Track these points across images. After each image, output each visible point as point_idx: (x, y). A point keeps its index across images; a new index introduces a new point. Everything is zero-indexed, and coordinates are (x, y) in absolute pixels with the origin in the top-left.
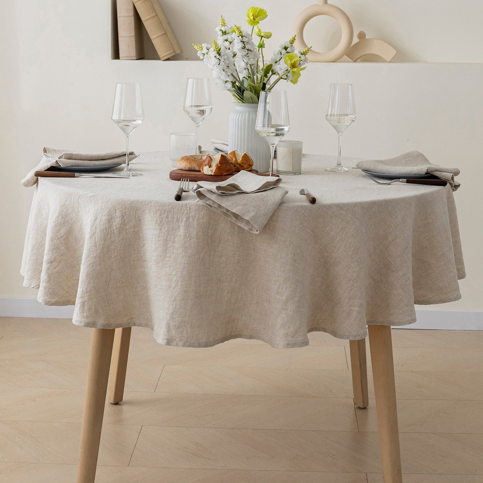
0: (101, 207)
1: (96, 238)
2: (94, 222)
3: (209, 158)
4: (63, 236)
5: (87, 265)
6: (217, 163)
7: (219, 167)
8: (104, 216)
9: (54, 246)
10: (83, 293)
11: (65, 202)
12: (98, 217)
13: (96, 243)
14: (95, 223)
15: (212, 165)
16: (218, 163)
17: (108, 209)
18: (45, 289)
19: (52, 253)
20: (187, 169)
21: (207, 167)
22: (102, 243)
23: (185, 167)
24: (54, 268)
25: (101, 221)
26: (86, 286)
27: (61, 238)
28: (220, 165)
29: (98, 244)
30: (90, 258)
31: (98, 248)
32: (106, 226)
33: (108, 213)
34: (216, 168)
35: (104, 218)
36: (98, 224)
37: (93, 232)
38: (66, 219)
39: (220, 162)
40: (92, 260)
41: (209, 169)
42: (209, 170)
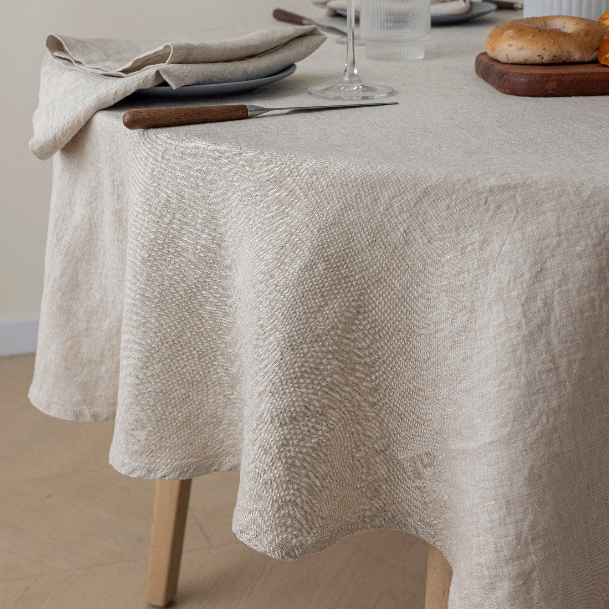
0: (558, 225)
1: (555, 341)
2: (534, 284)
4: (334, 327)
5: (525, 444)
8: (580, 256)
9: (303, 365)
10: (518, 543)
11: (342, 215)
12: (548, 264)
13: (553, 360)
14: (537, 286)
17: (595, 233)
18: (279, 509)
19: (297, 389)
20: (546, 59)
22: (580, 355)
23: (539, 56)
24: (304, 436)
25: (565, 279)
26: (530, 517)
27: (326, 334)
29: (563, 363)
30: (534, 416)
31: (563, 375)
32: (593, 294)
33: (595, 246)
35: (579, 266)
36: (557, 291)
37: (535, 322)
38: (344, 271)
40: (545, 421)
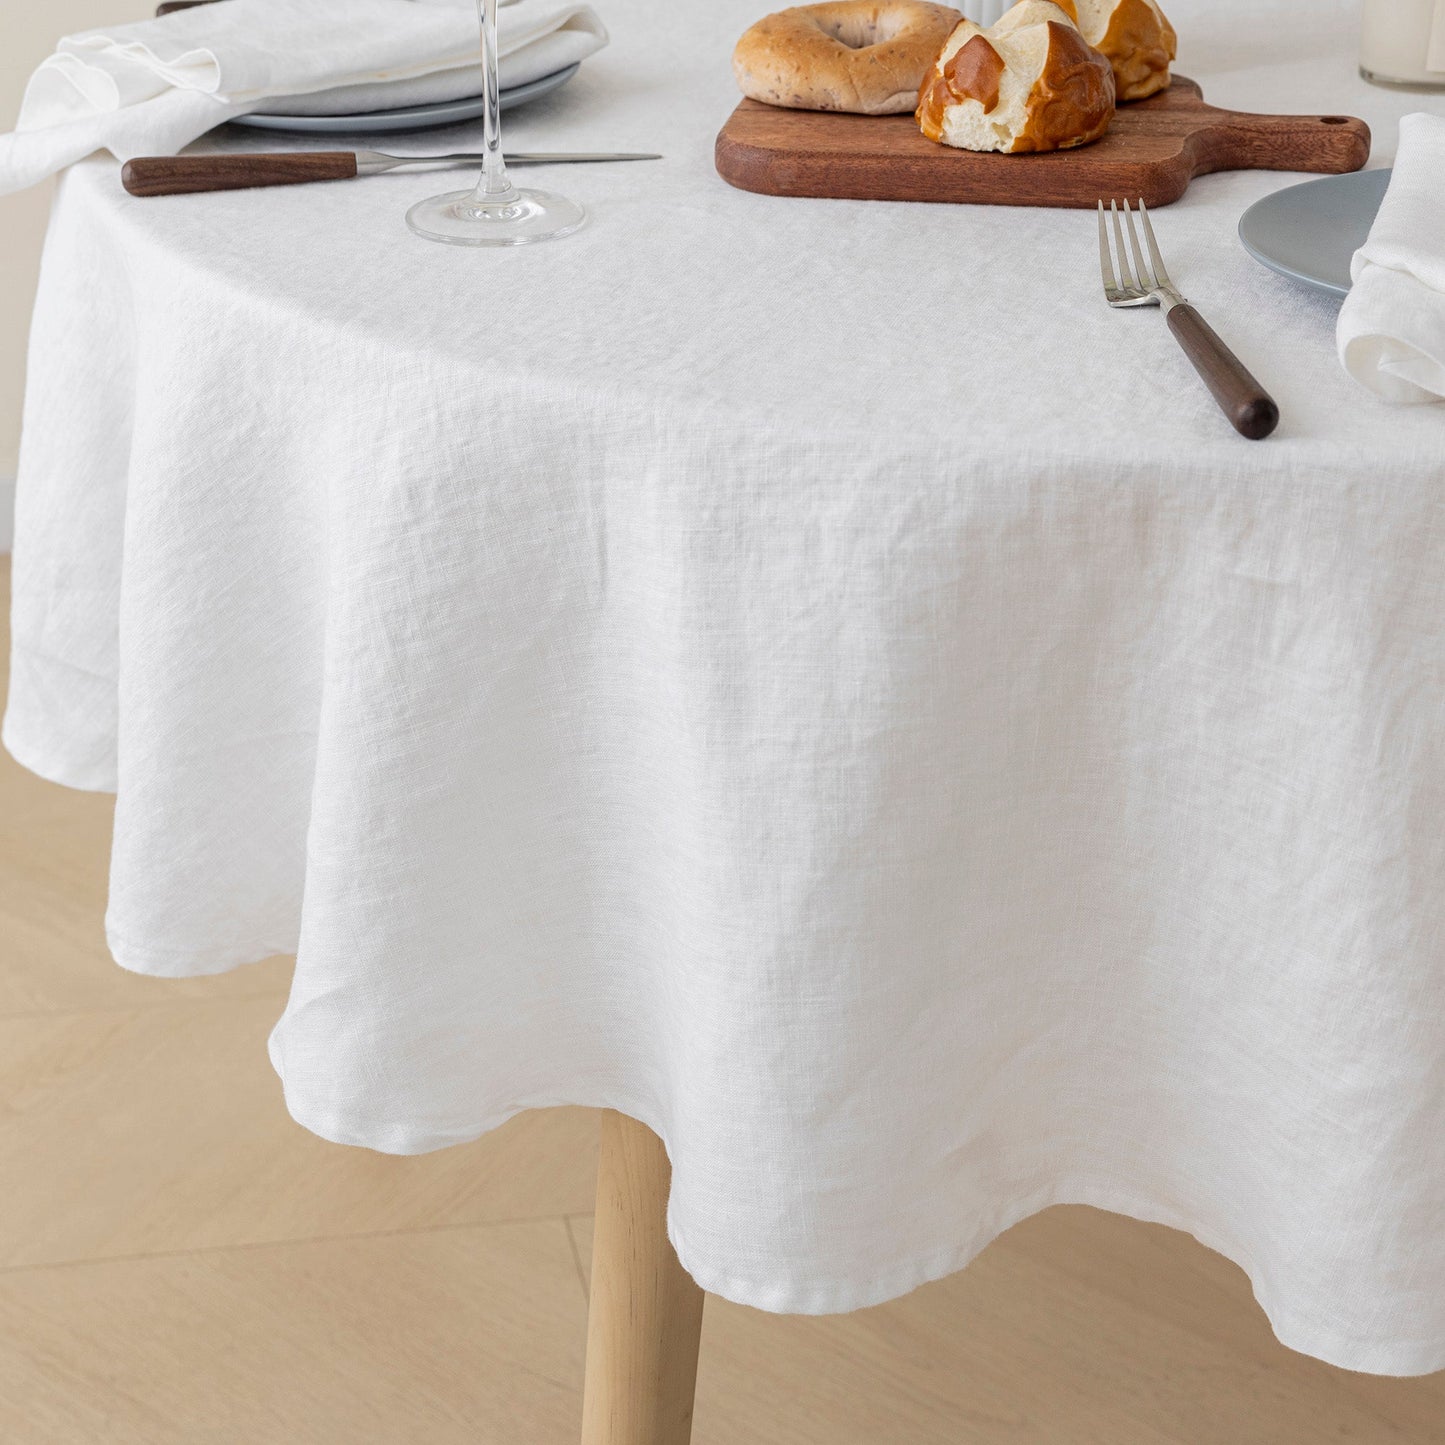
3: (978, 54)
6: (1034, 81)
7: (1050, 103)
15: (1001, 97)
16: (1043, 83)
21: (975, 106)
28: (1051, 95)
34: (1029, 110)
39: (1052, 74)
41: (988, 120)
42: (981, 126)
